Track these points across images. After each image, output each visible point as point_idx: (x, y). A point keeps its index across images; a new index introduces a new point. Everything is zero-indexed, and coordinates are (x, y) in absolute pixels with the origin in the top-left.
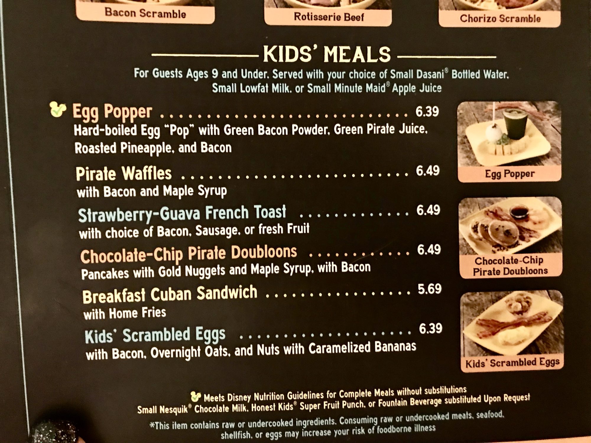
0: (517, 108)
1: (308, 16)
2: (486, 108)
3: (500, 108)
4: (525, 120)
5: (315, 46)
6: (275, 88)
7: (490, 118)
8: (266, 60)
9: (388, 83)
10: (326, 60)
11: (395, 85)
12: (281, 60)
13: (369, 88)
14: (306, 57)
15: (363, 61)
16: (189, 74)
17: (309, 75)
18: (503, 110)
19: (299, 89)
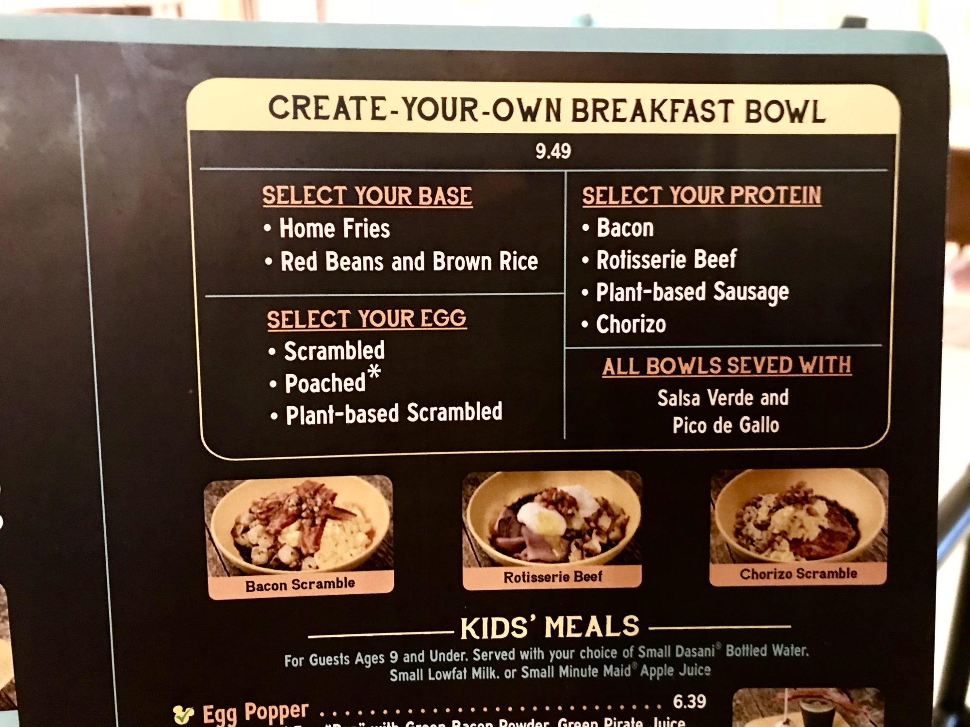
0: (820, 697)
1: (524, 577)
2: (774, 696)
3: (795, 697)
4: (831, 714)
5: (533, 617)
6: (476, 673)
7: (781, 711)
8: (464, 637)
9: (635, 664)
10: (548, 634)
11: (645, 667)
12: (485, 636)
13: (608, 670)
14: (519, 631)
15: (600, 634)
16: (359, 659)
17: (524, 655)
18: (800, 700)
19: (510, 674)
